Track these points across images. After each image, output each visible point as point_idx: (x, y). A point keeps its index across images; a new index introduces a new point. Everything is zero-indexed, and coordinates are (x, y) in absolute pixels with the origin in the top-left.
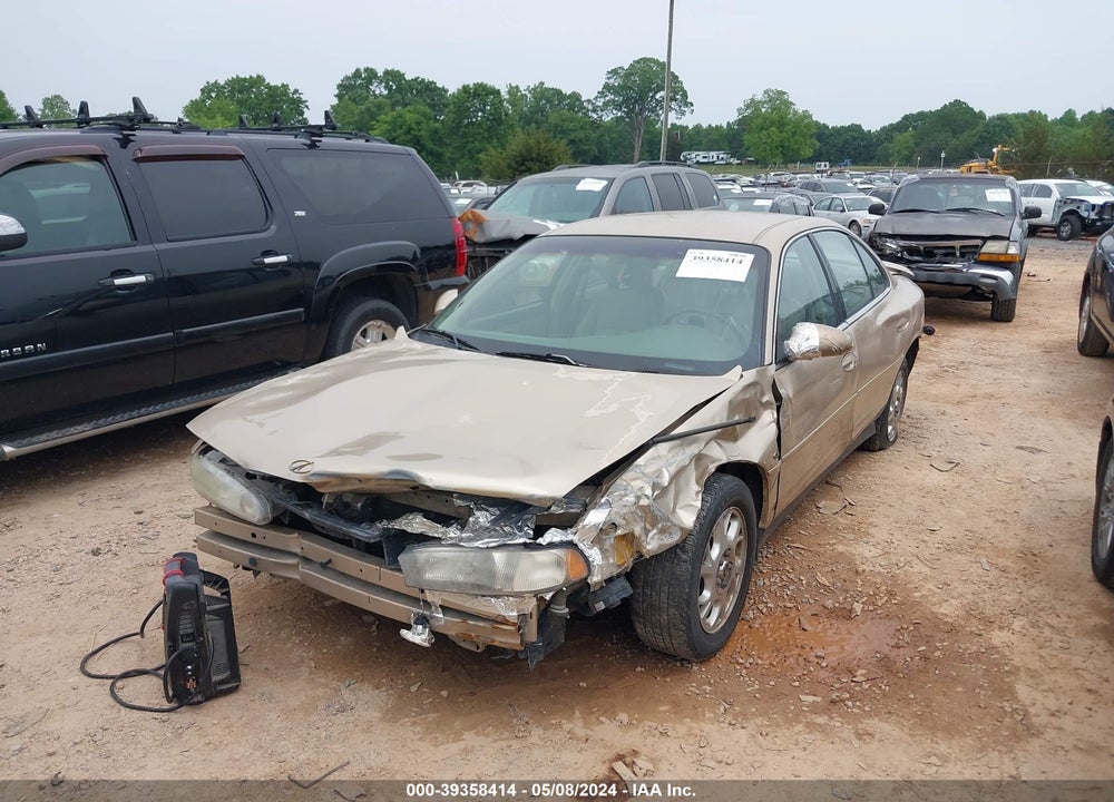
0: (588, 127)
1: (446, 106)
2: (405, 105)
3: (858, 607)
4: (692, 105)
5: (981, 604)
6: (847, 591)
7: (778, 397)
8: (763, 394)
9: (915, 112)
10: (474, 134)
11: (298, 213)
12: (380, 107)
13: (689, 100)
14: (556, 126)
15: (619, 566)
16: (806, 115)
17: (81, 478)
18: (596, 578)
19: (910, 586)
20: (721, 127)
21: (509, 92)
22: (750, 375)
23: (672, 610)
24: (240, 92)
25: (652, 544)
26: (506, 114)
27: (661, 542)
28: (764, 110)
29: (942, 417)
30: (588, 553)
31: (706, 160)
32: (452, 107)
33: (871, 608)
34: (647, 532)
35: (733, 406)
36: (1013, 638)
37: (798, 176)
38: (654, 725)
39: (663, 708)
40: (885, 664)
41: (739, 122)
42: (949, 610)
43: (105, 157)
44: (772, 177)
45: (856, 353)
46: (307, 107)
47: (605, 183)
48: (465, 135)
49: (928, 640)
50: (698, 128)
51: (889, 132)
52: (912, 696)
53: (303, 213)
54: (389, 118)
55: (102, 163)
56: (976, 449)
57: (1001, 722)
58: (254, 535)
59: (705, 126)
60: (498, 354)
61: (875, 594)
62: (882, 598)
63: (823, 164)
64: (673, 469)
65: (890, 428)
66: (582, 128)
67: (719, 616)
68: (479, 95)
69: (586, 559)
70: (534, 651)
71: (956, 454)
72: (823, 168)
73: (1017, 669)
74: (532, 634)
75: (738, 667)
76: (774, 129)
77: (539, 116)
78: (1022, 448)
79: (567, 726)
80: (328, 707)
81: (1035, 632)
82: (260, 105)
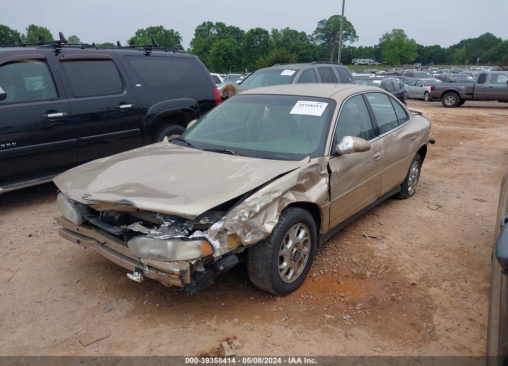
0: (309, 47)
1: (243, 39)
2: (226, 38)
3: (368, 273)
4: (358, 37)
5: (429, 274)
6: (365, 265)
7: (330, 171)
8: (321, 170)
9: (467, 39)
10: (255, 52)
11: (138, 85)
12: (214, 39)
13: (356, 35)
14: (294, 47)
15: (230, 249)
16: (413, 41)
17: (37, 203)
18: (217, 254)
19: (397, 264)
20: (372, 47)
21: (273, 32)
22: (315, 161)
23: (263, 271)
24: (153, 33)
25: (248, 239)
26: (270, 42)
27: (253, 239)
28: (392, 39)
29: (442, 184)
30: (213, 242)
31: (364, 63)
32: (245, 39)
33: (375, 274)
34: (245, 234)
35: (301, 176)
36: (440, 292)
37: (405, 70)
38: (249, 325)
39: (257, 317)
40: (373, 302)
41: (380, 45)
42: (413, 277)
43: (46, 59)
44: (394, 70)
45: (383, 152)
46: (182, 40)
47: (294, 72)
48: (251, 52)
49: (397, 291)
50: (361, 48)
51: (454, 48)
52: (380, 318)
53: (140, 85)
54: (217, 44)
55: (45, 63)
56: (453, 199)
57: (419, 332)
58: (78, 230)
59: (364, 47)
60: (204, 150)
61: (379, 268)
62: (381, 269)
63: (418, 64)
64: (262, 204)
65: (410, 189)
66: (306, 48)
67: (294, 275)
68: (258, 33)
69: (212, 245)
70: (191, 288)
71: (442, 202)
72: (418, 66)
73: (437, 307)
74: (188, 280)
75: (300, 299)
76: (397, 48)
77: (286, 43)
78: (476, 199)
79: (208, 323)
80: (104, 309)
81: (452, 289)
82: (161, 39)
